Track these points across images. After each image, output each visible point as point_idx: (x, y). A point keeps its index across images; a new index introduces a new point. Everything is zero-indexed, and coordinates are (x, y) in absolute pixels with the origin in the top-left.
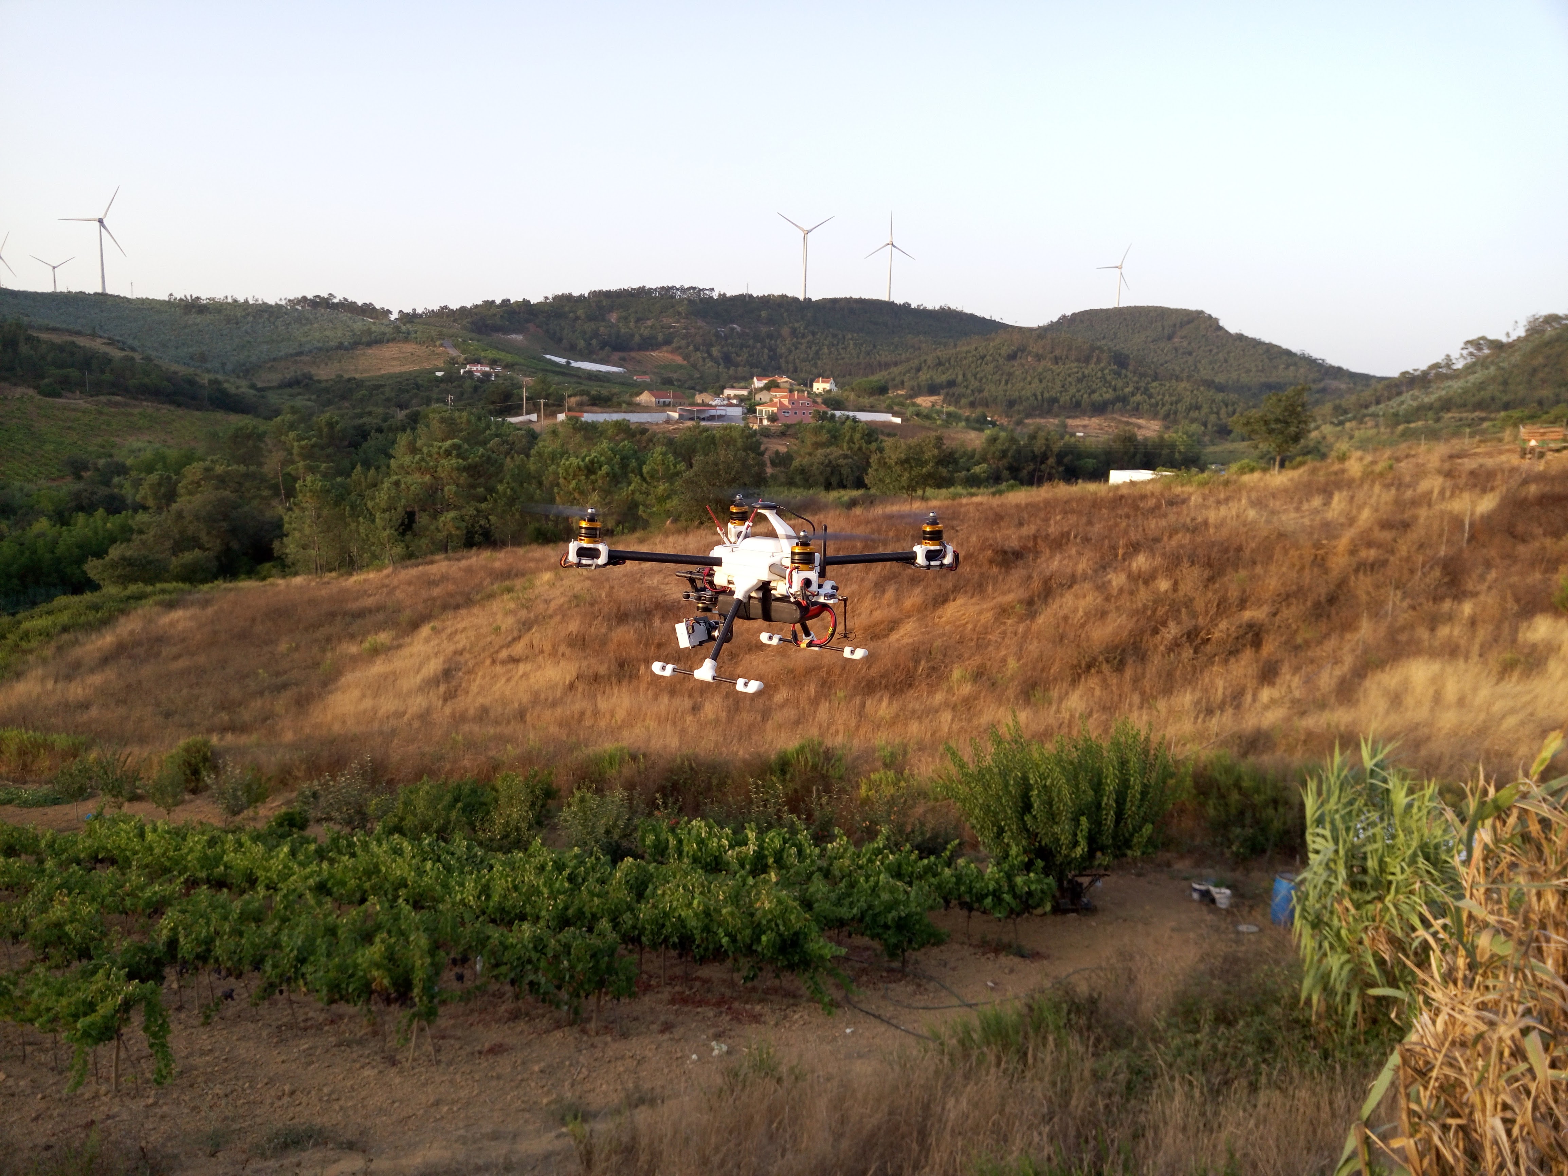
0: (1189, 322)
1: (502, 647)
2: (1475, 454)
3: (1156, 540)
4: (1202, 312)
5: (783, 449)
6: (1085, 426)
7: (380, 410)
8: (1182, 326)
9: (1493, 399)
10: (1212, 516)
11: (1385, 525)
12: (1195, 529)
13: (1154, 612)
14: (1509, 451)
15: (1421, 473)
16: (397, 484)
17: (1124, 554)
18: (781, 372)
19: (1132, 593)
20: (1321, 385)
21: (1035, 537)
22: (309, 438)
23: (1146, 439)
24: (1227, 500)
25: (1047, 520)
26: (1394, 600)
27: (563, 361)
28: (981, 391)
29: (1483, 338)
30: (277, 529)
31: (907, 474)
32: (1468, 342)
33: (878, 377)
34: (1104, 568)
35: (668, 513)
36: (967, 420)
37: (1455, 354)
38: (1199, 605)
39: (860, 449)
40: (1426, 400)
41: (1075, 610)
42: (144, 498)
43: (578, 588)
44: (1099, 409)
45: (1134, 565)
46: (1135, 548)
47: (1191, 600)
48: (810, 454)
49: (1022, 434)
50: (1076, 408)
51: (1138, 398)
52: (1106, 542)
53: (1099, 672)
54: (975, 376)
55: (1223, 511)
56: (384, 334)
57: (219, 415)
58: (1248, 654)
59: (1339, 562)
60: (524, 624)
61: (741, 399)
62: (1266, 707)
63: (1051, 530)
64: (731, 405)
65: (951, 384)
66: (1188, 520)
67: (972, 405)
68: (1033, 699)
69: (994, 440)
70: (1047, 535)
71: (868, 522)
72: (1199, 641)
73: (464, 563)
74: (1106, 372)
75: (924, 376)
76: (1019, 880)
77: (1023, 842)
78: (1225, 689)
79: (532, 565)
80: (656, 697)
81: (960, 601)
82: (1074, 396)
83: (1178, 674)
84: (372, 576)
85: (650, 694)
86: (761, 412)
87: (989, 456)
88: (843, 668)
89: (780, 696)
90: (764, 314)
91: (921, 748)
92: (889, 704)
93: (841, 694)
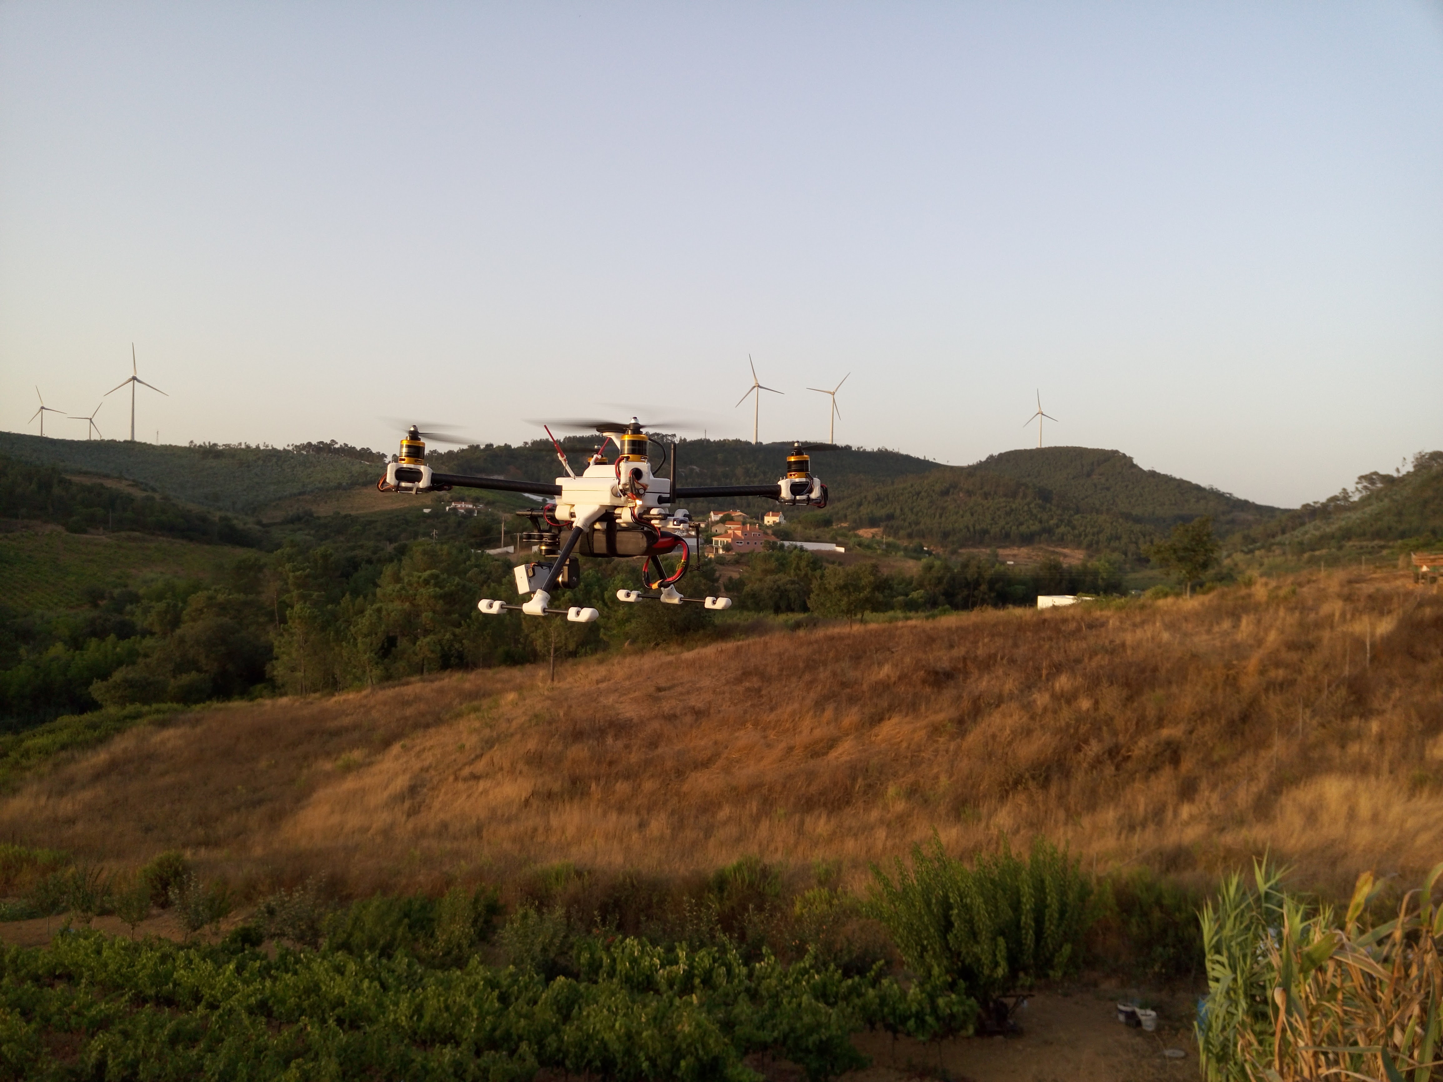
0: (1106, 461)
1: (465, 765)
2: (1372, 579)
3: (1078, 661)
4: (1117, 452)
5: (735, 578)
6: (1014, 556)
7: (372, 544)
8: (1098, 464)
9: (1390, 528)
10: (1129, 638)
11: (1292, 646)
12: (1115, 650)
13: (1077, 729)
14: (1403, 576)
15: (1322, 596)
16: (379, 611)
17: (1048, 675)
18: (735, 507)
19: (1055, 712)
20: (1229, 517)
21: (965, 659)
22: (304, 569)
23: (1071, 567)
24: (1143, 623)
25: (975, 643)
26: (1303, 717)
28: (917, 523)
29: (1376, 473)
30: (268, 653)
31: (846, 599)
32: (1362, 477)
33: (823, 511)
34: (1029, 688)
35: (627, 636)
36: (906, 549)
37: (1351, 488)
38: (1119, 723)
39: (805, 575)
40: (1328, 530)
41: (1002, 729)
42: (152, 624)
43: (539, 707)
44: (1027, 539)
45: (1057, 686)
46: (1057, 669)
47: (1112, 719)
48: (760, 580)
49: (956, 563)
50: (1006, 538)
51: (1062, 529)
52: (1031, 663)
53: (1026, 789)
54: (912, 510)
55: (1139, 633)
57: (227, 549)
58: (1167, 771)
59: (1249, 682)
60: (487, 742)
62: (1186, 824)
63: (979, 652)
65: (890, 517)
66: (1107, 643)
67: (910, 536)
68: (963, 816)
69: (929, 568)
70: (976, 657)
71: (810, 643)
72: (1120, 758)
73: (437, 684)
74: (1032, 505)
75: (864, 510)
76: (941, 1001)
77: (945, 962)
78: (1146, 805)
79: (499, 686)
80: (605, 814)
81: (895, 720)
82: (1003, 528)
83: (1101, 789)
84: (351, 696)
85: (600, 811)
86: (717, 542)
87: (926, 583)
88: (784, 786)
89: (723, 814)
90: (720, 456)
91: (855, 865)
92: (828, 820)
93: (781, 811)
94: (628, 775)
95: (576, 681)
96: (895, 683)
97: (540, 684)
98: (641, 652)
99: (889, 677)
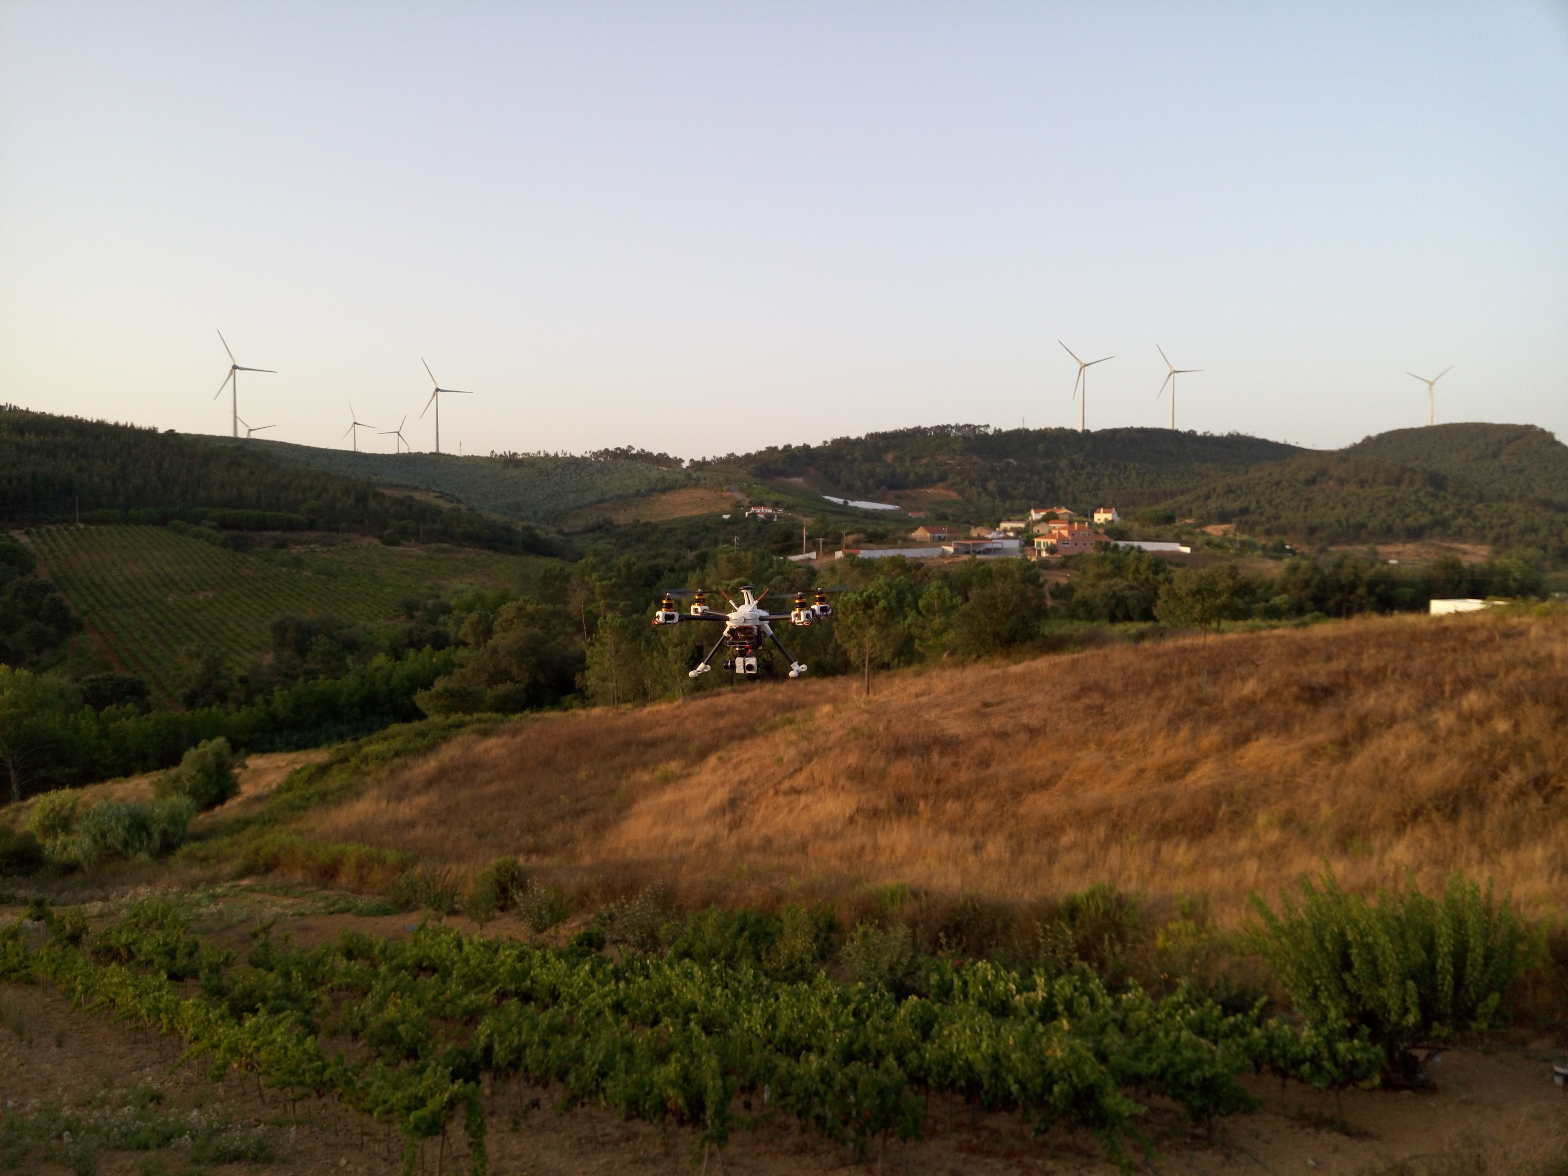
0: (1518, 438)
1: (784, 778)
3: (1490, 676)
4: (1533, 427)
5: (1063, 581)
6: (1399, 554)
7: (673, 551)
8: (1509, 442)
10: (1558, 650)
12: (1537, 664)
13: (1492, 756)
17: (1452, 691)
18: (1060, 503)
19: (1463, 734)
21: (1346, 673)
22: (609, 579)
23: (1473, 566)
25: (1359, 654)
27: (839, 501)
28: (1277, 518)
30: (580, 663)
31: (1199, 606)
33: (1164, 506)
34: (1428, 706)
35: (944, 647)
36: (1264, 548)
38: (1547, 748)
39: (1147, 579)
41: (1397, 752)
42: (465, 635)
43: (856, 721)
44: (1415, 534)
45: (1465, 704)
46: (1465, 685)
47: (1538, 743)
48: (1093, 586)
49: (1326, 563)
50: (1388, 534)
51: (1461, 521)
52: (1430, 677)
54: (1270, 502)
56: (677, 481)
57: (531, 559)
60: (805, 756)
61: (1018, 532)
63: (1364, 665)
64: (1007, 538)
65: (1244, 511)
66: (1529, 654)
67: (1269, 532)
68: (1350, 849)
69: (1294, 569)
70: (1360, 670)
71: (1158, 656)
72: (1549, 789)
73: (748, 695)
74: (1421, 494)
75: (1213, 505)
76: (1341, 1047)
77: (1344, 1004)
79: (812, 697)
80: (936, 835)
81: (1264, 740)
82: (1384, 521)
83: (1525, 825)
84: (664, 707)
85: (930, 831)
86: (1039, 544)
87: (1290, 586)
88: (1135, 810)
89: (1067, 838)
90: (1041, 447)
91: (1224, 898)
92: (1188, 849)
93: (1133, 838)
94: (958, 794)
95: (893, 694)
96: (1262, 700)
97: (855, 697)
98: (961, 664)
99: (1254, 693)
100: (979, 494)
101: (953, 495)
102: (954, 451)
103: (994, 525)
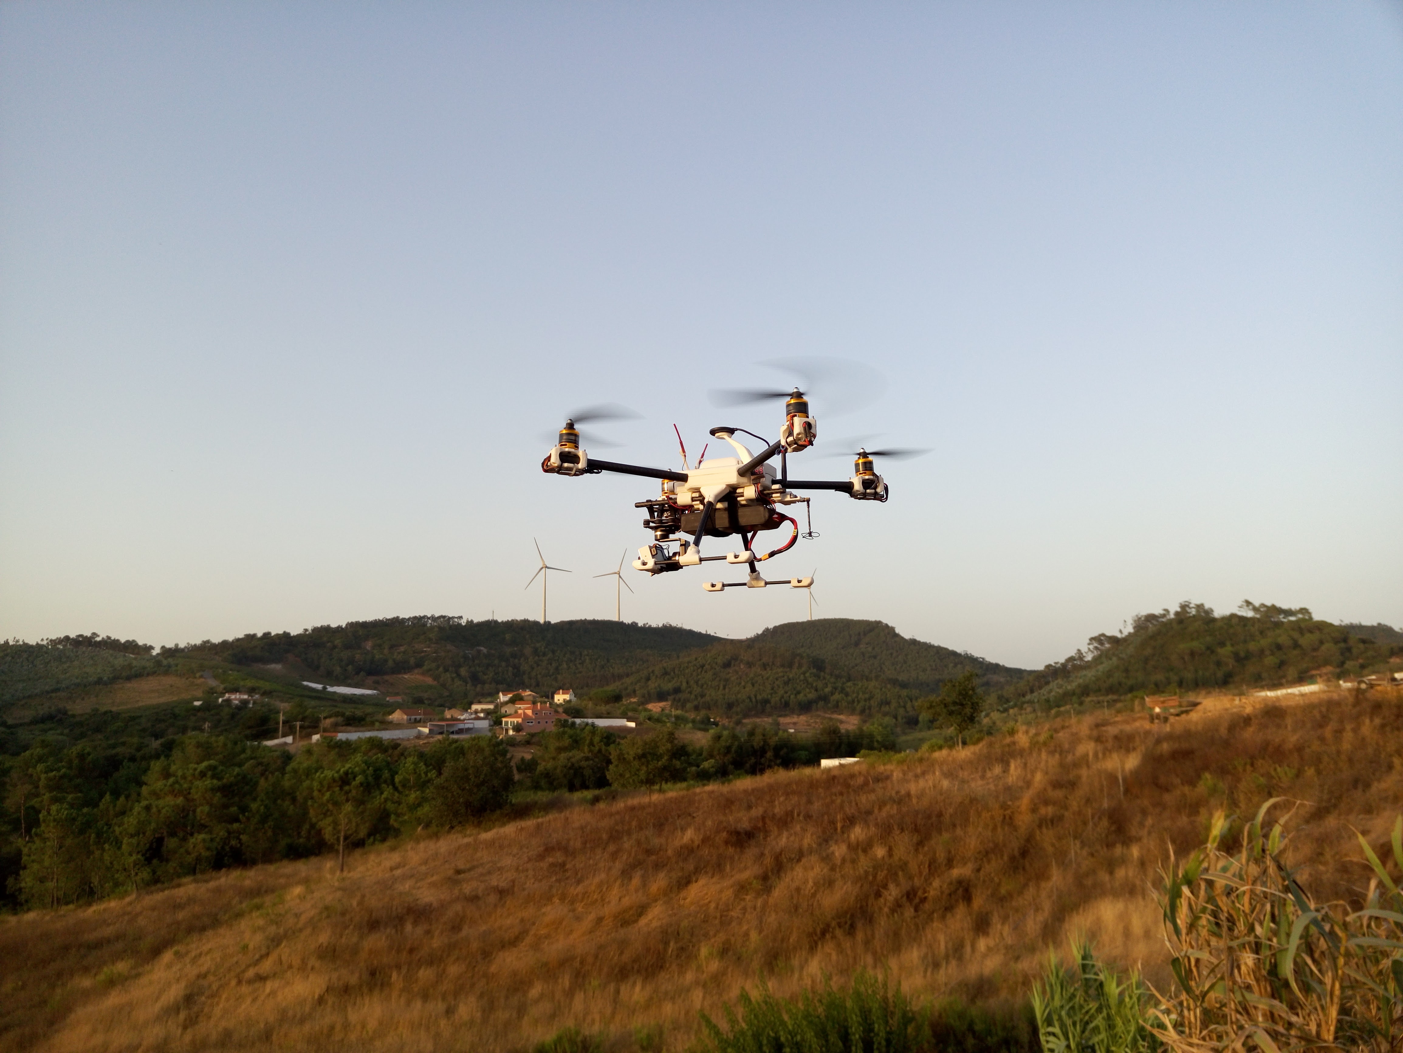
0: (871, 631)
1: (249, 966)
2: (1115, 723)
3: (869, 813)
4: (880, 622)
5: (528, 757)
6: (795, 724)
7: (135, 740)
8: (865, 634)
9: (1120, 684)
10: (913, 788)
11: (1057, 785)
12: (901, 800)
13: (875, 877)
14: (1141, 718)
15: (1076, 740)
16: (148, 808)
17: (843, 827)
18: (525, 687)
19: (853, 861)
20: (985, 678)
21: (763, 818)
22: (58, 770)
23: (847, 731)
24: (924, 773)
25: (772, 802)
26: (1074, 848)
27: (319, 687)
28: (703, 696)
29: (1103, 635)
30: (13, 864)
31: (644, 768)
32: (1092, 639)
33: (612, 688)
34: (826, 841)
35: (419, 821)
36: (693, 721)
37: (1084, 649)
38: (913, 867)
39: (600, 751)
40: (1069, 687)
41: (806, 882)
43: (329, 899)
44: (805, 707)
45: (852, 836)
46: (851, 821)
47: (906, 864)
48: (554, 759)
49: (742, 732)
50: (785, 707)
51: (837, 696)
52: (826, 817)
53: (834, 937)
54: (697, 682)
55: (922, 783)
56: (144, 668)
58: (961, 910)
59: (1024, 820)
60: (272, 940)
61: (488, 713)
62: (985, 956)
63: (777, 810)
64: (479, 718)
65: (677, 690)
66: (893, 793)
67: (696, 708)
68: (776, 969)
69: (718, 738)
70: (774, 815)
71: (611, 815)
72: (917, 900)
73: (212, 884)
74: (808, 675)
75: (653, 685)
78: (946, 943)
79: (282, 881)
80: (408, 1003)
81: (702, 882)
82: (782, 697)
83: (903, 932)
84: (113, 904)
85: (403, 1000)
86: (507, 723)
87: (715, 753)
88: (596, 957)
89: (535, 992)
90: (508, 636)
91: (676, 1027)
92: (643, 988)
93: (595, 983)
94: (433, 960)
95: (368, 870)
96: (698, 846)
97: (328, 876)
98: (436, 836)
99: (692, 841)
100: (453, 679)
101: (429, 680)
102: (430, 639)
103: (466, 707)
